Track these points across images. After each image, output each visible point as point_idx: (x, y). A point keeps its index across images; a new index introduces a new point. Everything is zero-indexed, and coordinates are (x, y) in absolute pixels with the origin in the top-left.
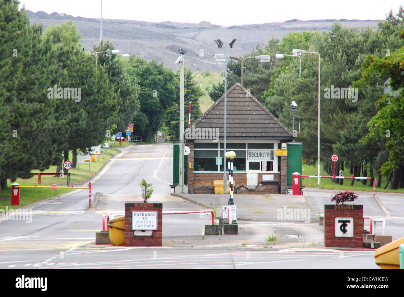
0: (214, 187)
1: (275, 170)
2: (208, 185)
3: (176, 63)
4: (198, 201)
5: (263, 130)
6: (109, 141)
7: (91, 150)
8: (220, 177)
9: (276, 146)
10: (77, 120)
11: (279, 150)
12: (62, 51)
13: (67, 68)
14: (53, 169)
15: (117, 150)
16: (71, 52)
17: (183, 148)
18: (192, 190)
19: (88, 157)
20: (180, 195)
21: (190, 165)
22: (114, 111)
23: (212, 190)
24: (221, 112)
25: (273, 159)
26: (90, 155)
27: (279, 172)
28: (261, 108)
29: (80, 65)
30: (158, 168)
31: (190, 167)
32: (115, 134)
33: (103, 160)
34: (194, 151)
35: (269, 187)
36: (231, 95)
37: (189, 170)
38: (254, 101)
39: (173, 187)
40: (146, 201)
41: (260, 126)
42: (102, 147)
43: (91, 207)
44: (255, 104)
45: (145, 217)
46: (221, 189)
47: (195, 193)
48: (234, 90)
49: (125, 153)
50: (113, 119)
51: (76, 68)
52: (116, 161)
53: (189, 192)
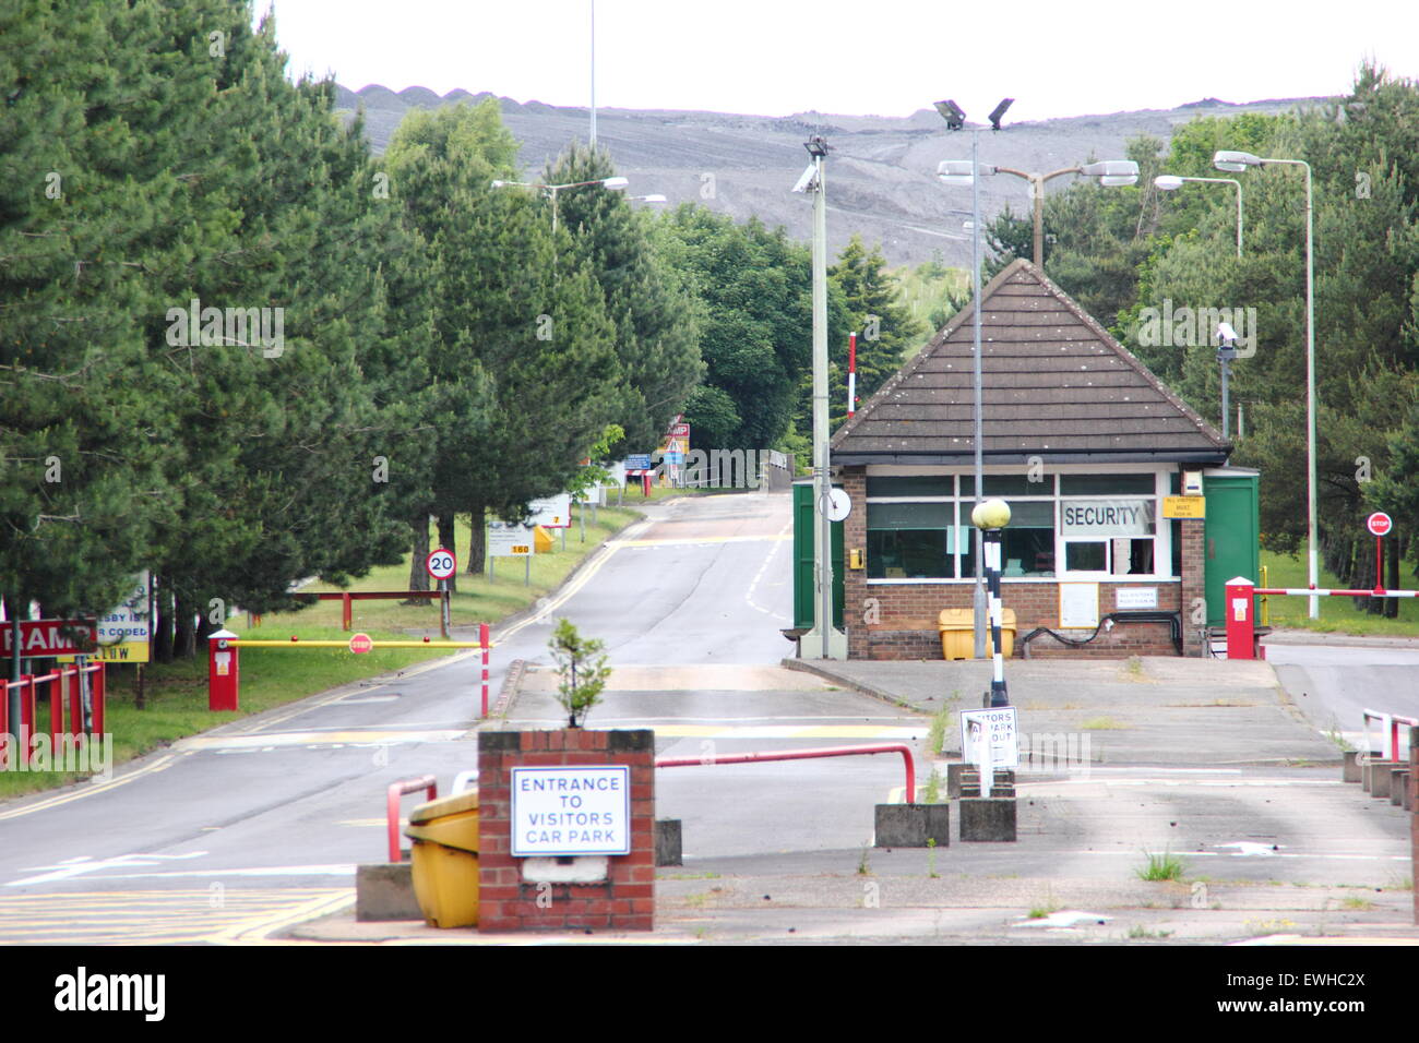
0: (941, 634)
1: (1163, 569)
2: (919, 626)
3: (797, 188)
4: (884, 687)
5: (1114, 427)
6: (597, 483)
7: (530, 513)
8: (964, 599)
9: (1163, 485)
10: (459, 406)
11: (1177, 497)
12: (424, 175)
13: (441, 232)
14: (395, 577)
15: (630, 514)
16: (454, 178)
17: (825, 495)
18: (862, 644)
19: (522, 536)
20: (815, 664)
21: (855, 557)
22: (604, 377)
23: (934, 648)
24: (963, 365)
25: (1152, 528)
26: (528, 527)
27: (1177, 579)
28: (1109, 347)
29: (484, 223)
30: (763, 569)
31: (854, 564)
32: (620, 461)
33: (578, 546)
34: (868, 505)
35: (1142, 631)
36: (997, 303)
37: (848, 576)
38: (1083, 324)
39: (794, 636)
40: (578, 722)
41: (1105, 411)
42: (574, 504)
43: (490, 714)
44: (1086, 334)
45: (570, 793)
46: (967, 641)
47: (871, 657)
48: (1007, 283)
49: (658, 523)
50: (599, 406)
51: (472, 232)
52: (623, 549)
53: (852, 655)
